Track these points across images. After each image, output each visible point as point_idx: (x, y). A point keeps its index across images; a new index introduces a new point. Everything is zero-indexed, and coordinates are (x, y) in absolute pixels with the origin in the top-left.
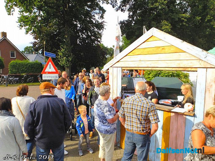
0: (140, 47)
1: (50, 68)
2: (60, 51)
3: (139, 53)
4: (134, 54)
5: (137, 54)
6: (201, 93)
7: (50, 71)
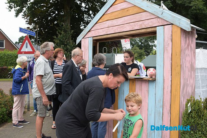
0: (108, 12)
1: (27, 47)
2: (57, 37)
3: (108, 19)
4: (103, 20)
5: (106, 20)
6: (160, 54)
7: (27, 50)
